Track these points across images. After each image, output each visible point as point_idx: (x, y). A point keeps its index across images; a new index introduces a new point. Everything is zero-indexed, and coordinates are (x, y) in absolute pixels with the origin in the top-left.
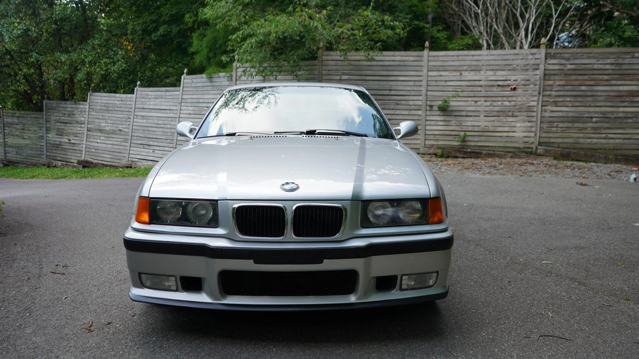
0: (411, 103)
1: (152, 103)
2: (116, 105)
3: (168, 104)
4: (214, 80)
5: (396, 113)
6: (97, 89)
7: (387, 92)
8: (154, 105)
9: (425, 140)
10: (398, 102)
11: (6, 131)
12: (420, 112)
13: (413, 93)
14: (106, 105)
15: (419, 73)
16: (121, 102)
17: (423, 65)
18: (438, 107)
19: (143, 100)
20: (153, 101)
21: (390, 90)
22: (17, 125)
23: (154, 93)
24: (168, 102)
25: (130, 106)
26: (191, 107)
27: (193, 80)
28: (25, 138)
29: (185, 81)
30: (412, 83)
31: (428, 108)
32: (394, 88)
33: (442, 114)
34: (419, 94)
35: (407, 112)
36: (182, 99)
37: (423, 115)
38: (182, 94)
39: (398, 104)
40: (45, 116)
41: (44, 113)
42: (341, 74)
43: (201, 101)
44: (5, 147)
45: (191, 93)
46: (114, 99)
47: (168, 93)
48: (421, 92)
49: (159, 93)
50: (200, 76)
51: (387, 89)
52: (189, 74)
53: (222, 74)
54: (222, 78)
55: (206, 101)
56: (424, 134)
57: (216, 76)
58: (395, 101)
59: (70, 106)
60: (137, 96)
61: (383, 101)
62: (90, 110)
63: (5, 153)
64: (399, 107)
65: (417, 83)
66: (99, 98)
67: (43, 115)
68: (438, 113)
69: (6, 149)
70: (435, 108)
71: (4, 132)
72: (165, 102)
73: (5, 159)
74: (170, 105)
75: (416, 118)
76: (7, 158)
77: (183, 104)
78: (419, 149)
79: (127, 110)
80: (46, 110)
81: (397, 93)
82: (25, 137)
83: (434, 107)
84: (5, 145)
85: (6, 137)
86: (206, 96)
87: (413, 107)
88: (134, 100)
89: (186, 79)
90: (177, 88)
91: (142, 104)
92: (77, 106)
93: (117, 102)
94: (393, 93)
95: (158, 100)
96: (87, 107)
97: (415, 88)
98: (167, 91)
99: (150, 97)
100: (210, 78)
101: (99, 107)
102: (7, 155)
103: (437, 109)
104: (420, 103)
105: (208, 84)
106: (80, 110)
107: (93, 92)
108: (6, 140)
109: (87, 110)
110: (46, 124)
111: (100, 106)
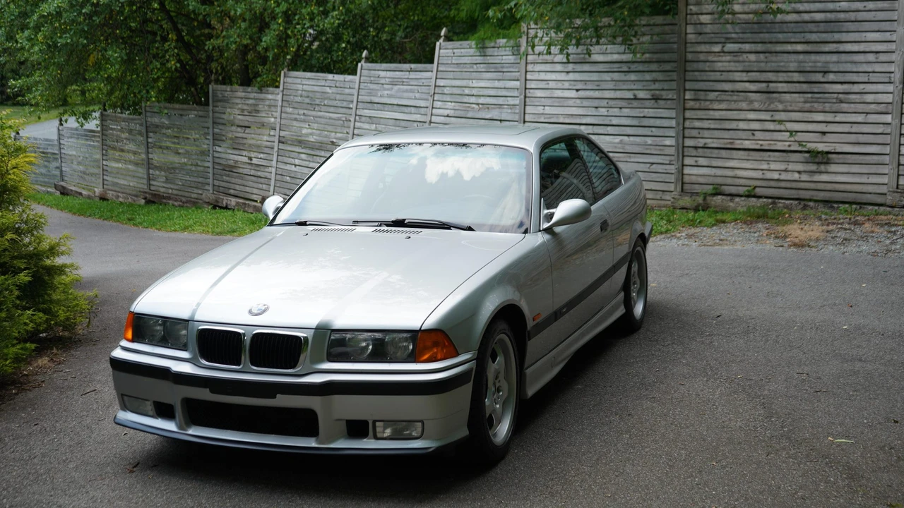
0: (870, 98)
1: (386, 92)
2: (326, 96)
3: (411, 95)
4: (489, 51)
5: (837, 119)
7: (818, 77)
8: (390, 96)
9: (899, 175)
10: (841, 96)
11: (150, 140)
12: (888, 118)
13: (873, 78)
14: (310, 95)
15: (887, 36)
16: (334, 90)
17: (896, 18)
19: (372, 86)
20: (388, 90)
21: (825, 72)
22: (167, 128)
23: (389, 74)
24: (412, 91)
25: (349, 98)
26: (450, 104)
27: (455, 51)
28: (179, 153)
29: (443, 52)
30: (871, 57)
32: (833, 68)
34: (887, 80)
35: (860, 118)
36: (435, 86)
37: (893, 122)
38: (436, 78)
39: (841, 101)
40: (211, 114)
41: (211, 108)
42: (723, 40)
43: (467, 91)
44: (151, 169)
45: (451, 75)
46: (323, 83)
47: (413, 75)
48: (892, 75)
49: (397, 73)
50: (465, 43)
51: (818, 69)
52: (448, 39)
53: (502, 41)
54: (502, 52)
55: (474, 92)
56: (895, 164)
57: (492, 44)
58: (836, 95)
59: (253, 96)
60: (362, 78)
61: (810, 95)
62: (284, 104)
63: (150, 179)
64: (844, 106)
65: (883, 57)
66: (298, 81)
67: (209, 112)
69: (152, 172)
71: (148, 143)
72: (407, 91)
73: (148, 190)
74: (415, 99)
75: (880, 131)
76: (151, 188)
77: (436, 97)
78: (886, 194)
79: (345, 104)
80: (213, 101)
81: (841, 78)
82: (181, 151)
84: (149, 165)
85: (150, 150)
86: (475, 84)
87: (873, 106)
88: (357, 86)
89: (444, 49)
90: (428, 66)
91: (370, 94)
92: (263, 96)
93: (328, 90)
94: (831, 77)
95: (396, 88)
96: (279, 97)
97: (878, 68)
98: (411, 70)
99: (383, 81)
100: (482, 48)
101: (299, 99)
102: (151, 183)
104: (889, 98)
105: (479, 59)
106: (267, 103)
107: (289, 70)
108: (150, 156)
109: (280, 103)
110: (213, 128)
111: (301, 96)
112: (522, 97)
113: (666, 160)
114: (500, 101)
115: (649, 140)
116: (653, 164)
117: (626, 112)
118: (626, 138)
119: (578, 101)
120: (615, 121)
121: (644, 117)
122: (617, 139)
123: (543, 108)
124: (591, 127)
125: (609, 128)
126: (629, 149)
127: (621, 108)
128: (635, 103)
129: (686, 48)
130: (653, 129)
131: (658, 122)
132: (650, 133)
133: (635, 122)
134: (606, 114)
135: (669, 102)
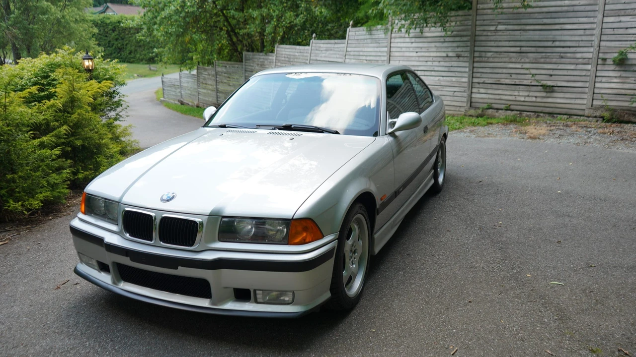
0: (579, 55)
1: (323, 55)
2: (296, 57)
3: (335, 56)
4: (374, 32)
5: (559, 67)
6: (283, 42)
7: (550, 44)
8: (325, 57)
9: (593, 99)
10: (562, 54)
11: (217, 79)
12: (589, 67)
13: (581, 44)
14: (289, 56)
15: (591, 20)
16: (300, 54)
17: (597, 9)
18: (613, 61)
19: (317, 52)
20: (324, 53)
21: (554, 41)
22: (225, 73)
23: (325, 45)
24: (335, 54)
25: (306, 58)
26: (353, 60)
27: (356, 33)
28: (230, 86)
29: (350, 33)
30: (581, 32)
31: (600, 62)
32: (558, 38)
33: (617, 69)
34: (590, 45)
35: (573, 67)
36: (346, 51)
37: (592, 70)
38: (347, 47)
39: (562, 57)
40: (244, 66)
41: (244, 63)
42: (497, 24)
43: (361, 53)
44: (217, 92)
45: (354, 45)
46: (294, 50)
47: (336, 46)
48: (593, 42)
49: (329, 45)
50: (361, 28)
51: (550, 39)
52: (354, 26)
53: (379, 27)
54: (379, 32)
55: (365, 54)
56: (592, 93)
57: (375, 28)
58: (559, 54)
59: (262, 57)
60: (313, 48)
61: (544, 54)
62: (277, 61)
63: (217, 98)
64: (563, 60)
65: (588, 32)
66: (283, 50)
67: (243, 65)
68: (613, 68)
69: (218, 94)
70: (610, 62)
71: (216, 80)
72: (333, 54)
73: (216, 103)
74: (337, 58)
75: (584, 74)
76: (219, 102)
77: (347, 57)
78: (584, 110)
79: (304, 61)
80: (245, 60)
81: (562, 44)
82: (231, 84)
83: (608, 60)
84: (217, 91)
85: (218, 84)
86: (366, 49)
87: (580, 60)
88: (310, 52)
89: (351, 32)
90: (343, 41)
91: (316, 56)
92: (267, 57)
93: (297, 54)
94: (557, 44)
95: (328, 52)
96: (274, 58)
97: (585, 38)
98: (335, 43)
99: (322, 49)
100: (370, 31)
101: (283, 59)
102: (219, 99)
103: (612, 63)
104: (590, 56)
105: (368, 37)
106: (269, 61)
107: (279, 44)
108: (218, 87)
109: (275, 61)
110: (245, 73)
111: (284, 57)
112: (388, 56)
113: (462, 89)
114: (377, 58)
115: (454, 79)
116: (455, 92)
117: (442, 63)
118: (441, 78)
119: (417, 58)
120: (436, 69)
121: (452, 66)
122: (437, 78)
123: (398, 62)
124: (423, 72)
125: (433, 72)
126: (443, 83)
127: (439, 62)
128: (447, 59)
129: (475, 28)
130: (456, 73)
131: (459, 69)
132: (454, 75)
133: (446, 69)
134: (431, 65)
135: (465, 58)
